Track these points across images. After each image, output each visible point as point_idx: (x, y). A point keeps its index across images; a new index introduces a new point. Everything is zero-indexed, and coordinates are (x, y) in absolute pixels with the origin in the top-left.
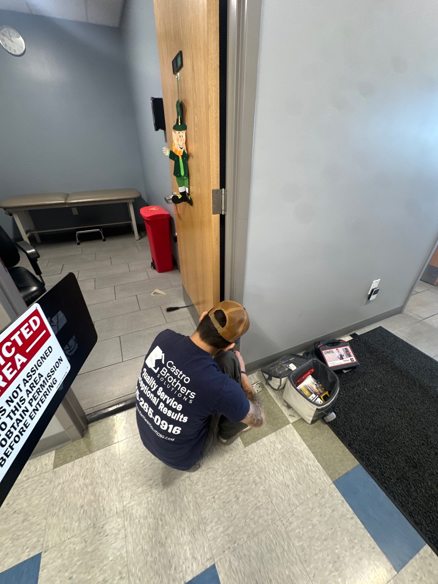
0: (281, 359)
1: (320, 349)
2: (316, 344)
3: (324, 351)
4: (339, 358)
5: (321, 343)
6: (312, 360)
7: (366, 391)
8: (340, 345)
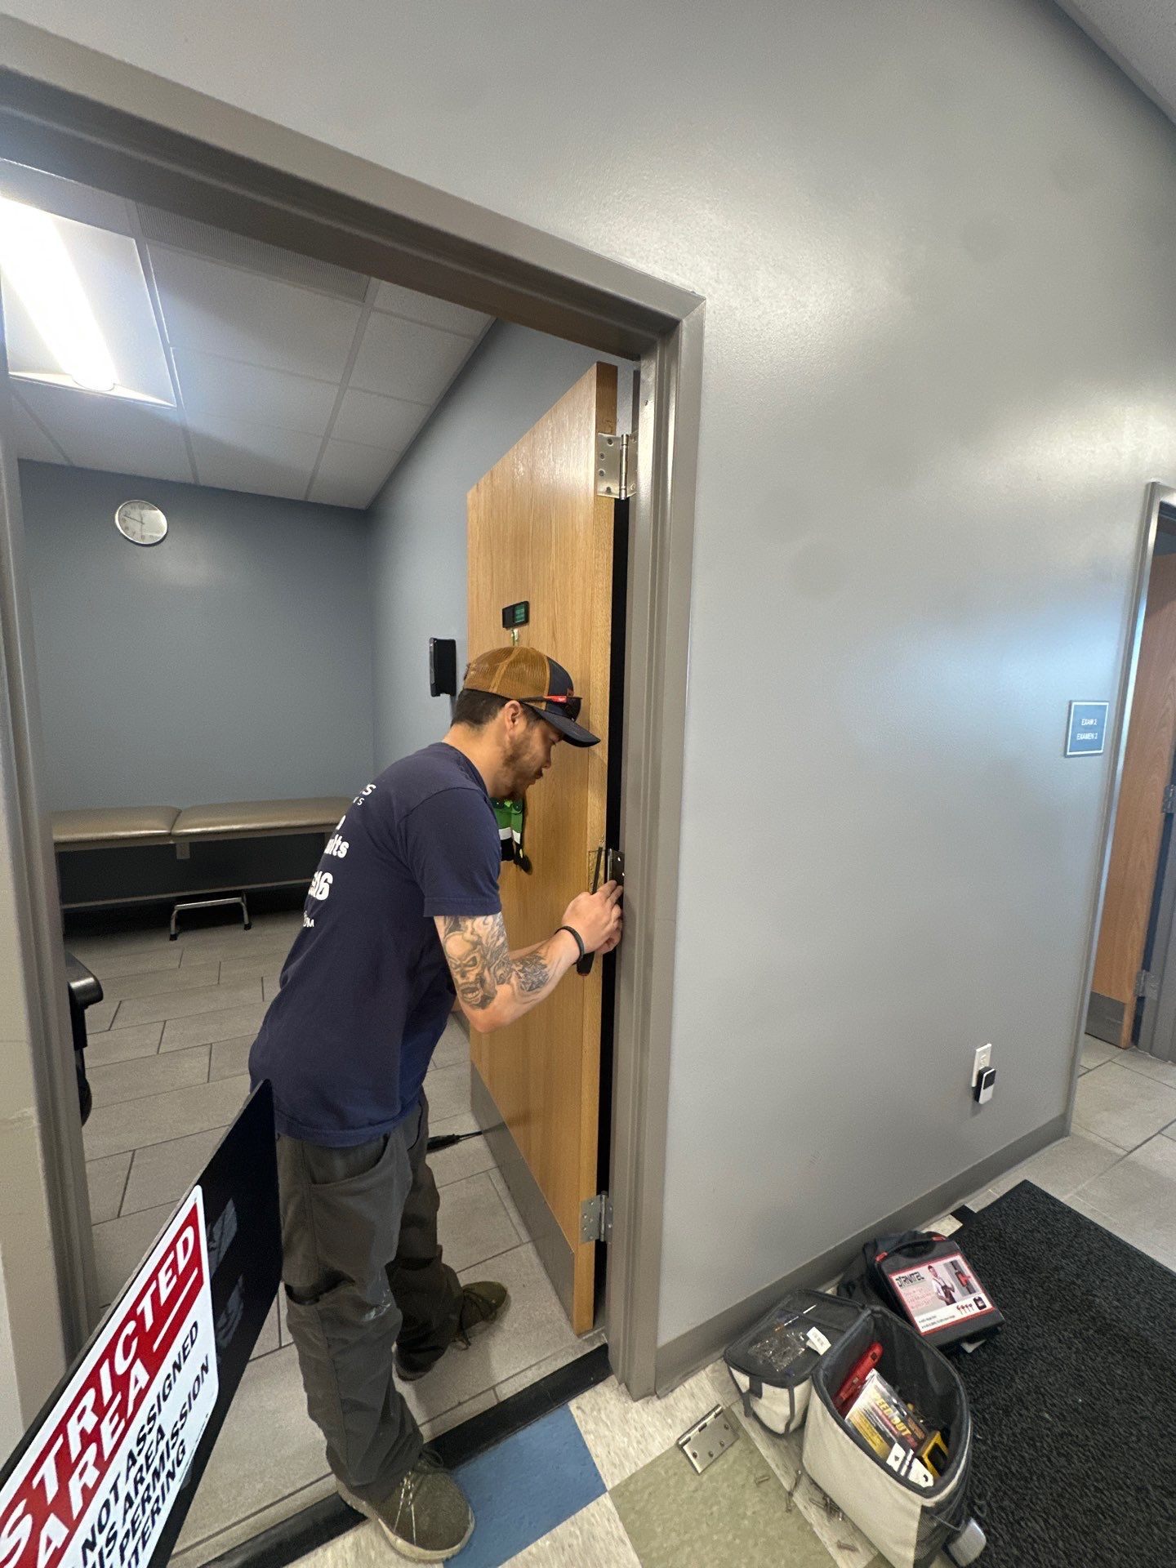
0: (775, 1311)
1: (884, 1268)
2: (869, 1252)
3: (897, 1277)
4: (941, 1298)
5: (880, 1248)
6: (869, 1312)
7: (1048, 1421)
8: (935, 1252)
